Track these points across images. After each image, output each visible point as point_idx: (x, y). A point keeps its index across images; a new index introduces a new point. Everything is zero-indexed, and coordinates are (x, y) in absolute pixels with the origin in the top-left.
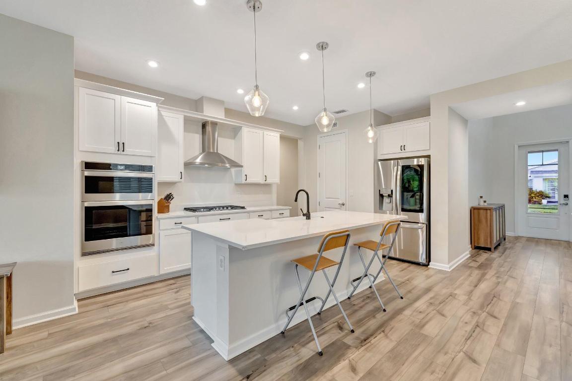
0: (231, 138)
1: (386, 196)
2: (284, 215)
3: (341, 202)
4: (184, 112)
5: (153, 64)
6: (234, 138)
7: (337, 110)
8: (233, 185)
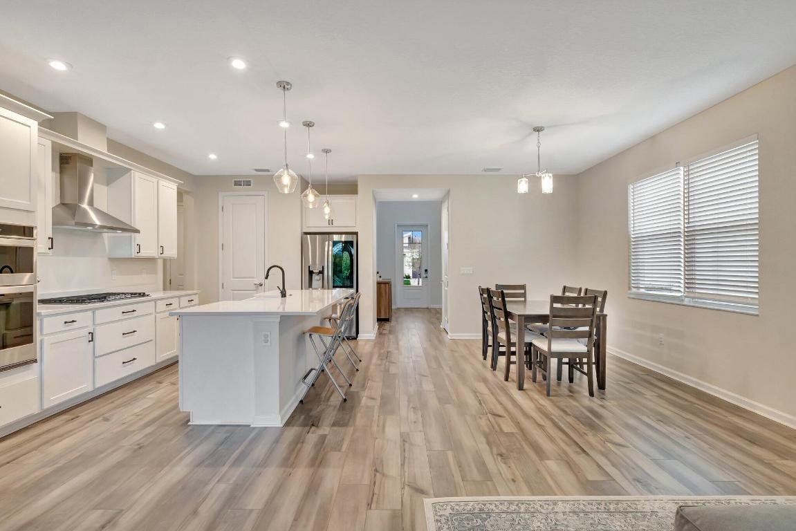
0: (102, 184)
1: (316, 273)
2: (193, 303)
3: (257, 282)
4: (53, 135)
5: (58, 66)
6: (108, 185)
7: (257, 168)
8: (107, 259)
